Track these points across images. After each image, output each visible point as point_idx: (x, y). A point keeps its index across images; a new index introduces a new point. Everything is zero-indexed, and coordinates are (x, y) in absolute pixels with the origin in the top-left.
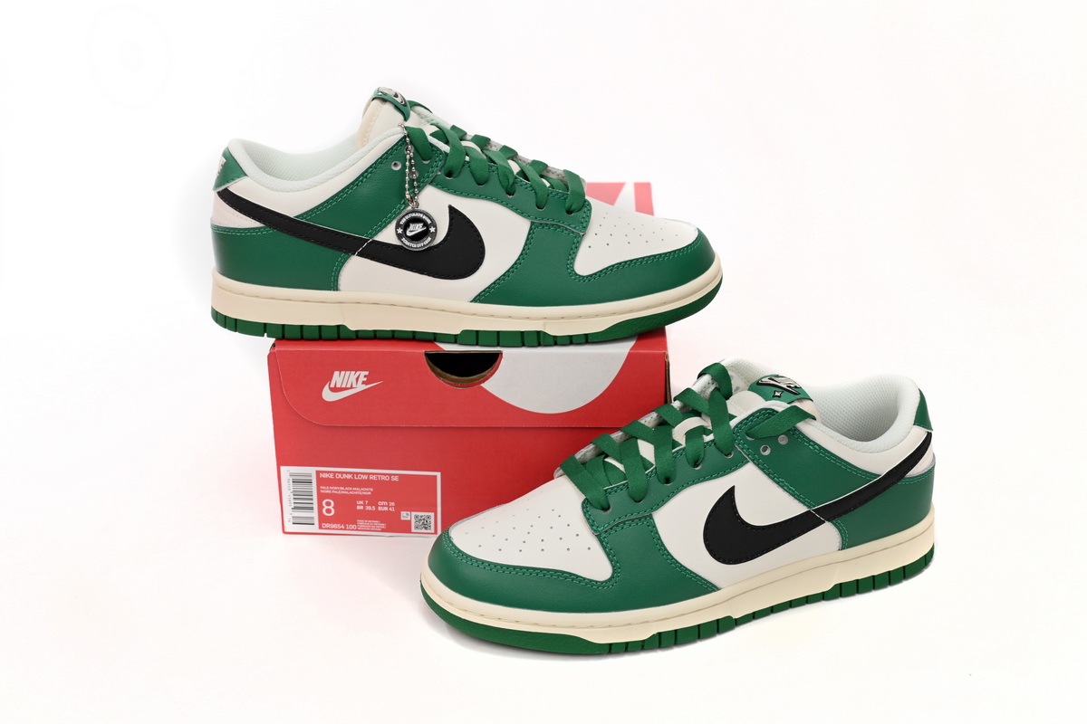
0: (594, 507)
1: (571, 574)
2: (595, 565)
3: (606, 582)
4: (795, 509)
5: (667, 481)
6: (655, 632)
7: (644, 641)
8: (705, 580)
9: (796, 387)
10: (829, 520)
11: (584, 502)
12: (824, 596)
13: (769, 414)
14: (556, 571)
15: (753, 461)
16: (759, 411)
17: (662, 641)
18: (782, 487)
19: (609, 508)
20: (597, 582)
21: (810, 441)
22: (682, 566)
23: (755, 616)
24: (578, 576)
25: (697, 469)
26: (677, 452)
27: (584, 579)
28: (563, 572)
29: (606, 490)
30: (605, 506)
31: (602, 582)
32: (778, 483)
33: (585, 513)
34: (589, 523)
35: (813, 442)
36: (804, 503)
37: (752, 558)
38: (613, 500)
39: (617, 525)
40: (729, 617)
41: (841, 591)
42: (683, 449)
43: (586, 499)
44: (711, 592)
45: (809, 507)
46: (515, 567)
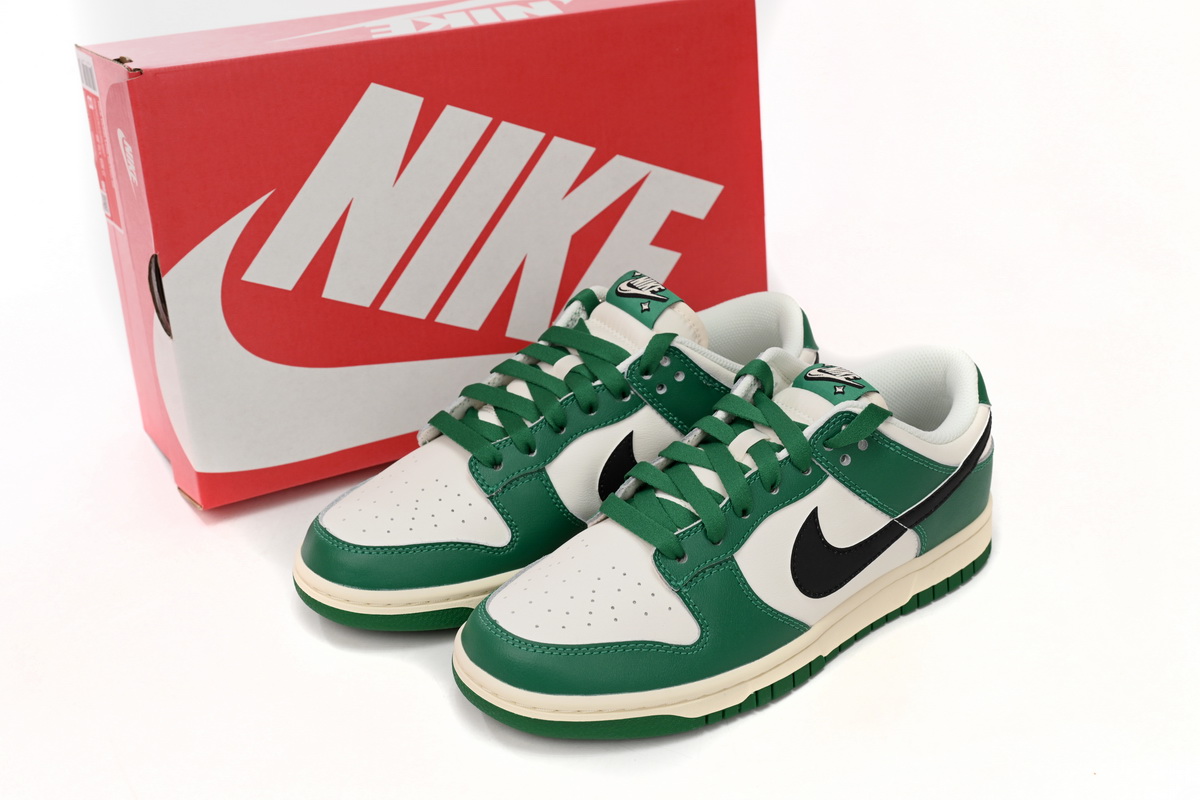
0: (668, 559)
1: (655, 643)
2: (679, 627)
3: (694, 644)
4: (878, 521)
5: (745, 512)
6: (752, 692)
7: (740, 705)
8: (797, 621)
9: (855, 378)
10: (910, 527)
11: (655, 555)
12: (903, 611)
13: (846, 417)
14: (637, 643)
15: (833, 474)
16: (835, 416)
17: (759, 700)
18: (864, 499)
19: (683, 556)
20: (684, 647)
21: (891, 441)
22: (773, 610)
23: (841, 649)
24: (662, 644)
25: (774, 493)
26: (750, 477)
27: (671, 646)
28: (645, 642)
29: (677, 536)
30: (681, 555)
31: (690, 646)
32: (859, 495)
33: (658, 567)
34: (666, 578)
35: (894, 442)
36: (887, 513)
37: (842, 585)
38: (687, 545)
39: (696, 576)
40: (821, 656)
41: (920, 601)
42: (756, 473)
43: (657, 550)
44: (802, 633)
45: (892, 516)
46: (588, 647)
